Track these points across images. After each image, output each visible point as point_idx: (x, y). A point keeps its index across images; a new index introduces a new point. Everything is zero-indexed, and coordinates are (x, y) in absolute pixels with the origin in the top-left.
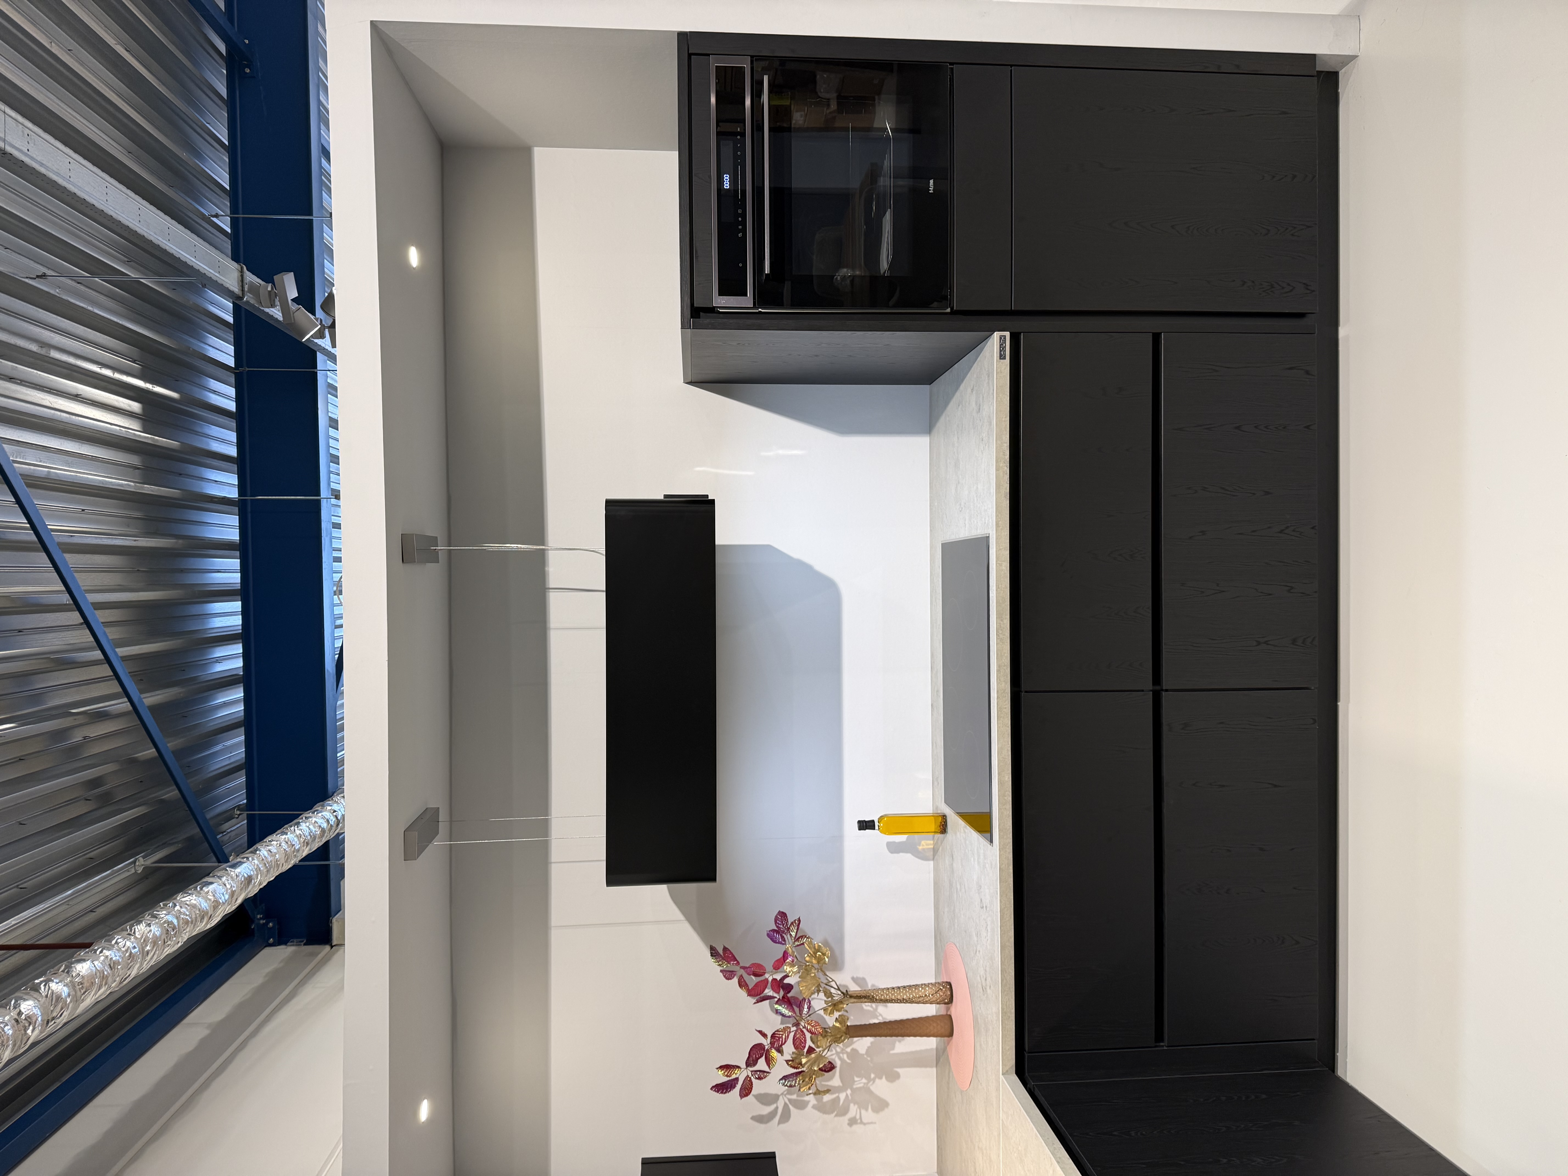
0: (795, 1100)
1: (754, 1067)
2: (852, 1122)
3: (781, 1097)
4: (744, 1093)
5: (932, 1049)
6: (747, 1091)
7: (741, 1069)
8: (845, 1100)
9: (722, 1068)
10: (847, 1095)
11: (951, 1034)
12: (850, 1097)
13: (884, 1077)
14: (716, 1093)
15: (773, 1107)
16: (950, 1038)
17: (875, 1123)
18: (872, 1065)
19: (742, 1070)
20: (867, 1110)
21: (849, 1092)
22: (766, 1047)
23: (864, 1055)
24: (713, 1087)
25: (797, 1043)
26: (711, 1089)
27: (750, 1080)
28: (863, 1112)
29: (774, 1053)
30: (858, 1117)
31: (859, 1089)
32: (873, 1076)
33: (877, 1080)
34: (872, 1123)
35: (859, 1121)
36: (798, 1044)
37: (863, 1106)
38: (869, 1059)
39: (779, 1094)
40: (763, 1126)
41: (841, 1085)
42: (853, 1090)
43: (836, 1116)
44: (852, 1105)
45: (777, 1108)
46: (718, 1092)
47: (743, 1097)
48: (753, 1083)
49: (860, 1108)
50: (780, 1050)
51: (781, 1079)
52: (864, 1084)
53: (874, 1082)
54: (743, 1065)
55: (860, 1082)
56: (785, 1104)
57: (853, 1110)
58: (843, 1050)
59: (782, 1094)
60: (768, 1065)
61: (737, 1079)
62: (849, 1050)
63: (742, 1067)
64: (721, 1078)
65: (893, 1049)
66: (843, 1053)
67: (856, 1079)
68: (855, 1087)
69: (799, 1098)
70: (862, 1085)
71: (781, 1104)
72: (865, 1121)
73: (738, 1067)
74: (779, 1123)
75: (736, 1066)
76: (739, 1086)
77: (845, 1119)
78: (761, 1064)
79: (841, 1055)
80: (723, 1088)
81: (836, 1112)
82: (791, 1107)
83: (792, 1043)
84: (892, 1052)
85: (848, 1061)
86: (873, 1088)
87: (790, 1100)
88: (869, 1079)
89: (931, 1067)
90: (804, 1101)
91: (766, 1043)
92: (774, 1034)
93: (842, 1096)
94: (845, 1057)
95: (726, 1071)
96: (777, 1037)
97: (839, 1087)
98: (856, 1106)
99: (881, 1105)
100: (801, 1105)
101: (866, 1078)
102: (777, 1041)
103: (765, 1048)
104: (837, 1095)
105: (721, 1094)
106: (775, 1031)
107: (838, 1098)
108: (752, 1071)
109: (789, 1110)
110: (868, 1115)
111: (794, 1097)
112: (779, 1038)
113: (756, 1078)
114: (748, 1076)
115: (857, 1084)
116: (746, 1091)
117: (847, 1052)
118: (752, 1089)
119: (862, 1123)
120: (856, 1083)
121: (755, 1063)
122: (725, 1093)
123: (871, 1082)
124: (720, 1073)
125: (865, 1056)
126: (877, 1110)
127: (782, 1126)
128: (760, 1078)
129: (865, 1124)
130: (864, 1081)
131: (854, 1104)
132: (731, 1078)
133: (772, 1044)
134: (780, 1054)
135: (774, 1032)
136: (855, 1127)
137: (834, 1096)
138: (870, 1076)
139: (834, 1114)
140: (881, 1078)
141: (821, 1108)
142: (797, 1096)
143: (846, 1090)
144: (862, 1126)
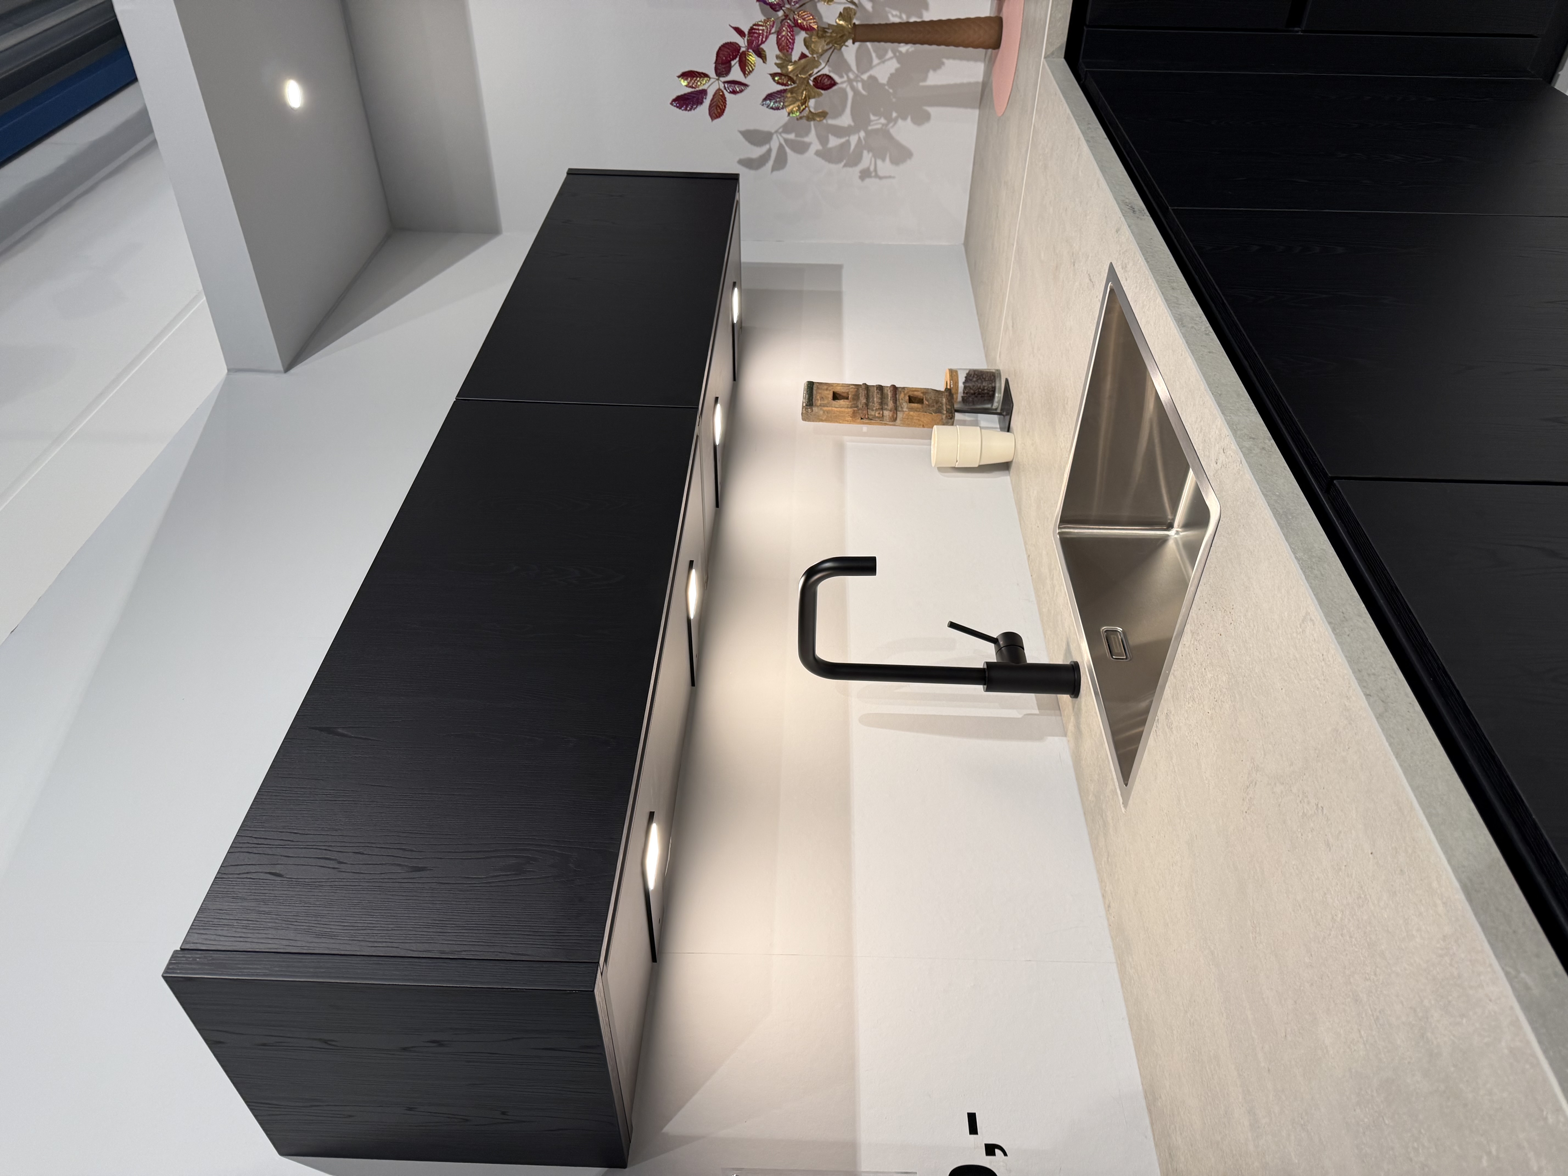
0: (792, 141)
1: (727, 76)
2: (865, 174)
3: (775, 137)
4: (716, 112)
5: (977, 83)
6: (719, 111)
7: (710, 78)
8: (857, 146)
9: (685, 75)
10: (859, 138)
11: (996, 44)
12: (863, 142)
13: (909, 119)
14: (678, 109)
15: (764, 149)
16: (996, 51)
17: (894, 177)
18: (894, 100)
19: (712, 80)
20: (884, 160)
21: (862, 134)
22: (743, 49)
23: (884, 85)
24: (674, 100)
25: (783, 44)
26: (671, 104)
27: (723, 96)
28: (879, 162)
29: (753, 58)
30: (872, 168)
31: (876, 131)
32: (894, 115)
33: (900, 122)
34: (890, 177)
35: (873, 174)
36: (785, 47)
37: (879, 155)
38: (891, 91)
39: (773, 131)
40: (752, 172)
41: (852, 124)
42: (868, 133)
43: (845, 166)
44: (865, 153)
45: (770, 151)
46: (680, 108)
47: (715, 118)
48: (727, 99)
49: (875, 156)
50: (761, 54)
51: (765, 99)
52: (883, 125)
53: (895, 123)
54: (712, 74)
55: (877, 122)
56: (781, 147)
57: (867, 159)
58: (857, 76)
59: (776, 132)
60: (743, 70)
61: (704, 92)
62: (865, 77)
63: (711, 76)
64: (683, 87)
65: (925, 79)
66: (857, 81)
67: (872, 117)
68: (870, 128)
69: (799, 139)
70: (879, 126)
71: (774, 144)
72: (880, 173)
73: (706, 75)
74: (774, 169)
75: (702, 73)
76: (707, 102)
77: (856, 170)
78: (736, 73)
79: (855, 84)
80: (686, 102)
81: (845, 161)
82: (788, 150)
83: (776, 42)
84: (922, 84)
85: (864, 93)
86: (893, 131)
87: (786, 140)
88: (890, 120)
89: (973, 107)
90: (804, 142)
91: (742, 43)
92: (752, 29)
93: (854, 140)
94: (860, 86)
95: (691, 80)
96: (756, 33)
97: (850, 126)
98: (871, 154)
99: (902, 155)
100: (801, 148)
101: (886, 118)
102: (755, 38)
103: (740, 50)
104: (847, 138)
105: (684, 112)
106: (755, 25)
107: (848, 142)
108: (724, 82)
109: (785, 154)
110: (885, 167)
111: (792, 136)
112: (759, 34)
113: (731, 92)
114: (719, 89)
115: (873, 125)
116: (718, 109)
117: (863, 81)
118: (725, 107)
119: (877, 176)
120: (872, 123)
121: (728, 71)
122: (690, 110)
123: (891, 125)
124: (684, 83)
125: (887, 87)
126: (896, 162)
127: (775, 173)
128: (734, 92)
129: (881, 178)
130: (883, 121)
131: (868, 152)
132: (696, 90)
133: (750, 43)
134: (760, 60)
135: (751, 25)
136: (868, 181)
137: (843, 140)
138: (891, 115)
139: (843, 164)
140: (904, 119)
141: (826, 155)
142: (796, 136)
143: (858, 131)
144: (877, 180)
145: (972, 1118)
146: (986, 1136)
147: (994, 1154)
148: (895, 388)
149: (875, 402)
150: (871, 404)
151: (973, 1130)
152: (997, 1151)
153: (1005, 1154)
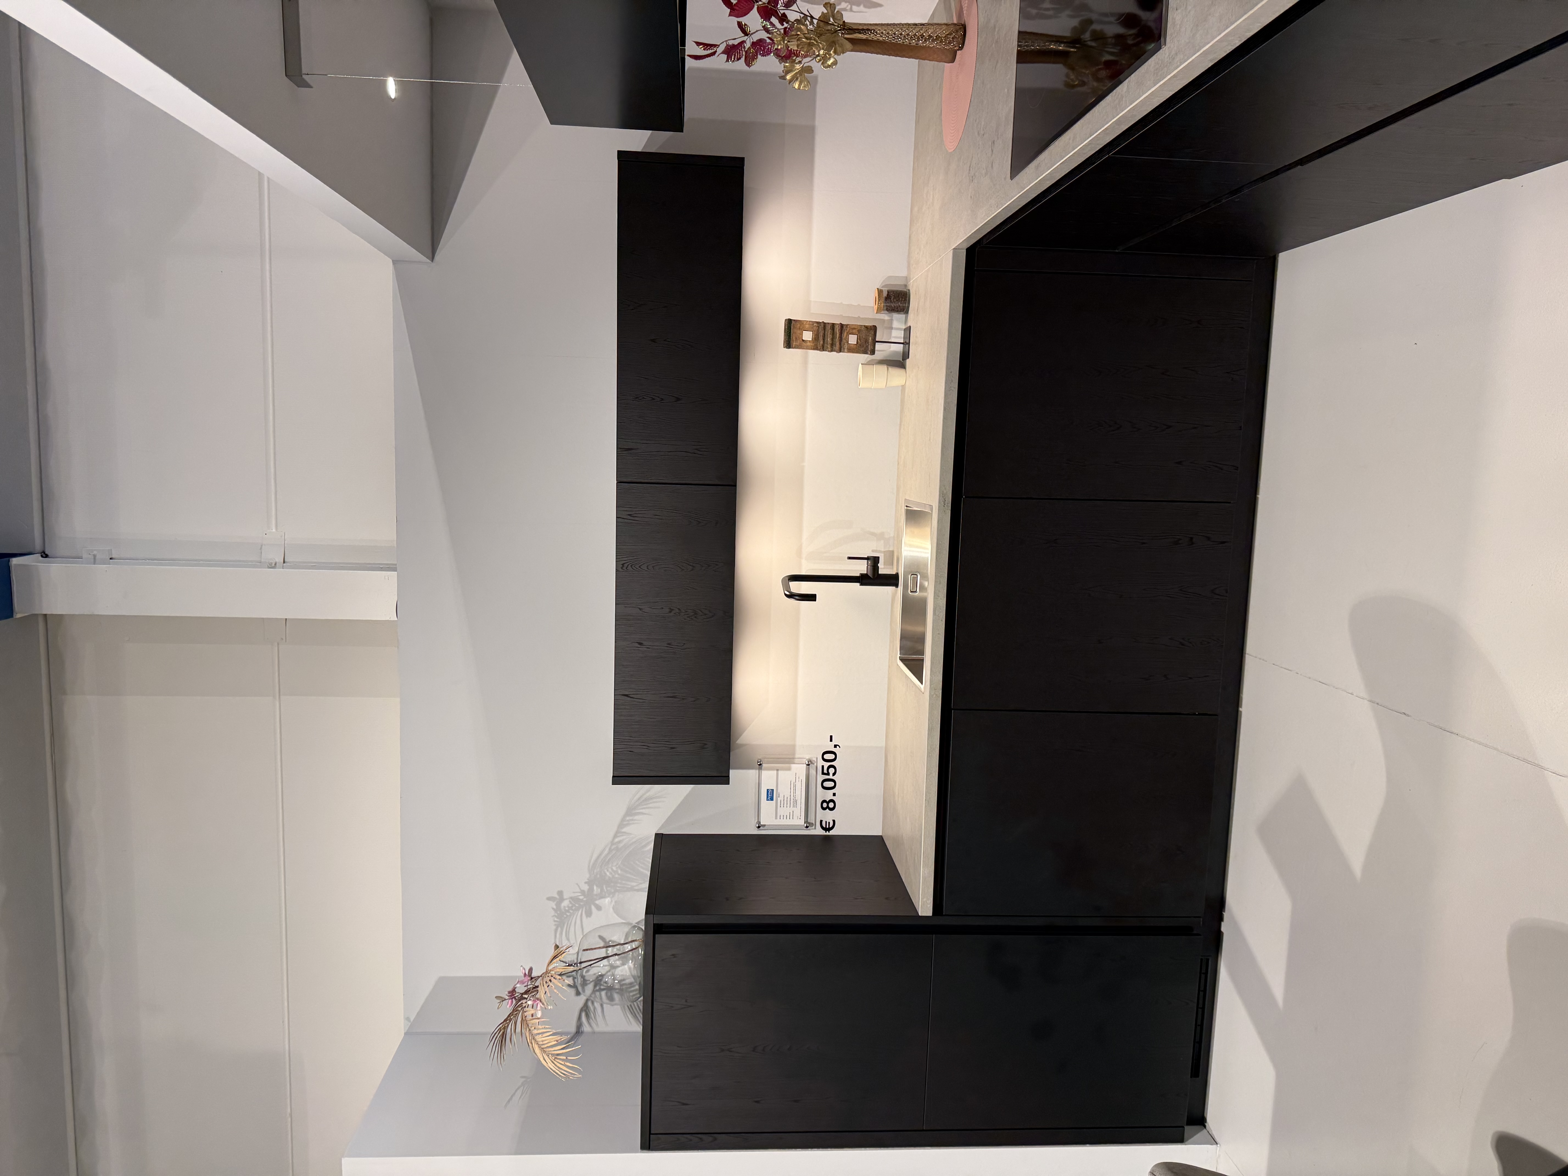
61: (714, 53)
95: (703, 47)
132: (708, 52)
145: (831, 737)
146: (834, 742)
147: (836, 747)
148: (842, 325)
149: (829, 343)
150: (825, 345)
151: (831, 740)
152: (837, 747)
153: (840, 747)
